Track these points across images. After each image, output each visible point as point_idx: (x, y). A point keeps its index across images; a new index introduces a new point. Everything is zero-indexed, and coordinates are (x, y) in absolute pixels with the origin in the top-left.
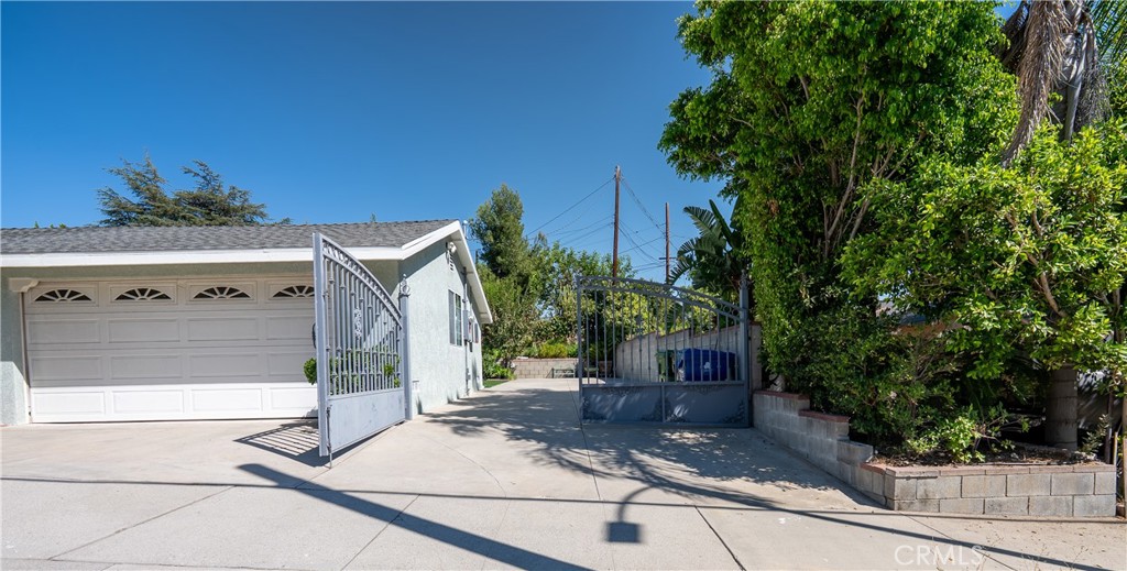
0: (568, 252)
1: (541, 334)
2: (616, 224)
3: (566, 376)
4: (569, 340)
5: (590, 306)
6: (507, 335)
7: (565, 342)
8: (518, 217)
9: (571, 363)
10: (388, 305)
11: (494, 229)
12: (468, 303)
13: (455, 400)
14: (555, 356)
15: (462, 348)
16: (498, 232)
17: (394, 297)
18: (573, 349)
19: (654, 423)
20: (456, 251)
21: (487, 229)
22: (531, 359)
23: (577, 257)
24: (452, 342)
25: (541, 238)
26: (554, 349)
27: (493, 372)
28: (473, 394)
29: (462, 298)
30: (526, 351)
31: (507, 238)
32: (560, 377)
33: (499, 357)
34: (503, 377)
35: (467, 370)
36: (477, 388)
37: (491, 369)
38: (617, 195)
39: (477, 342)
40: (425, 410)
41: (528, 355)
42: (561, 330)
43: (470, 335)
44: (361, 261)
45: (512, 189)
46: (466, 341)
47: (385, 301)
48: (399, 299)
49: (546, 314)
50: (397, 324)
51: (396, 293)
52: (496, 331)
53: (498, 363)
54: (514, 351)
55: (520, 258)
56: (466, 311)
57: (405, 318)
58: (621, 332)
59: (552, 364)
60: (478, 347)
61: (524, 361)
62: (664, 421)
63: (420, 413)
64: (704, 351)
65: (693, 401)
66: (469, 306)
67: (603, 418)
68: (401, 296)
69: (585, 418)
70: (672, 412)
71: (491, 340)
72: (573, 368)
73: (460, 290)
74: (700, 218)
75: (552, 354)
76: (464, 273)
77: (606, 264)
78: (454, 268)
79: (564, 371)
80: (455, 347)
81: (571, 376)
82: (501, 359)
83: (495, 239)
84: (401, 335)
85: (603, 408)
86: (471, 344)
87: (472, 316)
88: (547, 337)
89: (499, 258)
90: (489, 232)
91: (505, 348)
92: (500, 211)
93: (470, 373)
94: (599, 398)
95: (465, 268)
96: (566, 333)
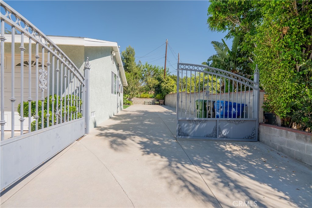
0: (150, 65)
1: (141, 91)
2: (166, 57)
3: (149, 104)
4: (149, 93)
5: (157, 82)
6: (131, 90)
7: (148, 93)
8: (133, 55)
9: (151, 100)
10: (78, 75)
11: (126, 59)
12: (119, 78)
13: (113, 116)
14: (145, 98)
15: (116, 95)
16: (128, 59)
17: (81, 70)
18: (151, 96)
19: (213, 139)
20: (115, 56)
21: (124, 59)
22: (138, 98)
23: (153, 67)
24: (112, 92)
25: (140, 62)
26: (145, 95)
27: (126, 102)
28: (120, 113)
29: (117, 76)
30: (136, 96)
31: (130, 62)
32: (147, 104)
33: (127, 97)
34: (129, 104)
35: (118, 104)
36: (121, 109)
37: (125, 101)
38: (166, 48)
39: (122, 93)
40: (98, 125)
41: (137, 97)
42: (148, 89)
43: (119, 90)
44: (57, 45)
45: (132, 47)
46: (118, 92)
47: (75, 72)
48: (84, 70)
49: (143, 85)
50: (82, 83)
51: (83, 67)
52: (127, 89)
53: (127, 99)
54: (133, 96)
55: (134, 68)
56: (118, 81)
57: (87, 80)
58: (168, 92)
59: (145, 100)
60: (122, 94)
61: (136, 99)
62: (218, 137)
63: (95, 127)
64: (242, 104)
65: (232, 128)
66: (119, 79)
67: (188, 135)
68: (85, 68)
69: (179, 135)
70: (221, 133)
71: (126, 92)
72: (151, 101)
73: (116, 73)
74: (218, 46)
75: (145, 97)
76: (118, 66)
77: (161, 70)
78: (114, 63)
79: (148, 102)
80: (114, 95)
81: (151, 104)
82: (128, 98)
83: (127, 61)
84: (84, 89)
85: (187, 130)
86: (119, 93)
87: (120, 83)
88: (142, 92)
89: (128, 67)
90: (125, 60)
91: (130, 95)
92: (128, 53)
93: (119, 105)
94: (186, 125)
95: (118, 64)
96: (148, 90)
